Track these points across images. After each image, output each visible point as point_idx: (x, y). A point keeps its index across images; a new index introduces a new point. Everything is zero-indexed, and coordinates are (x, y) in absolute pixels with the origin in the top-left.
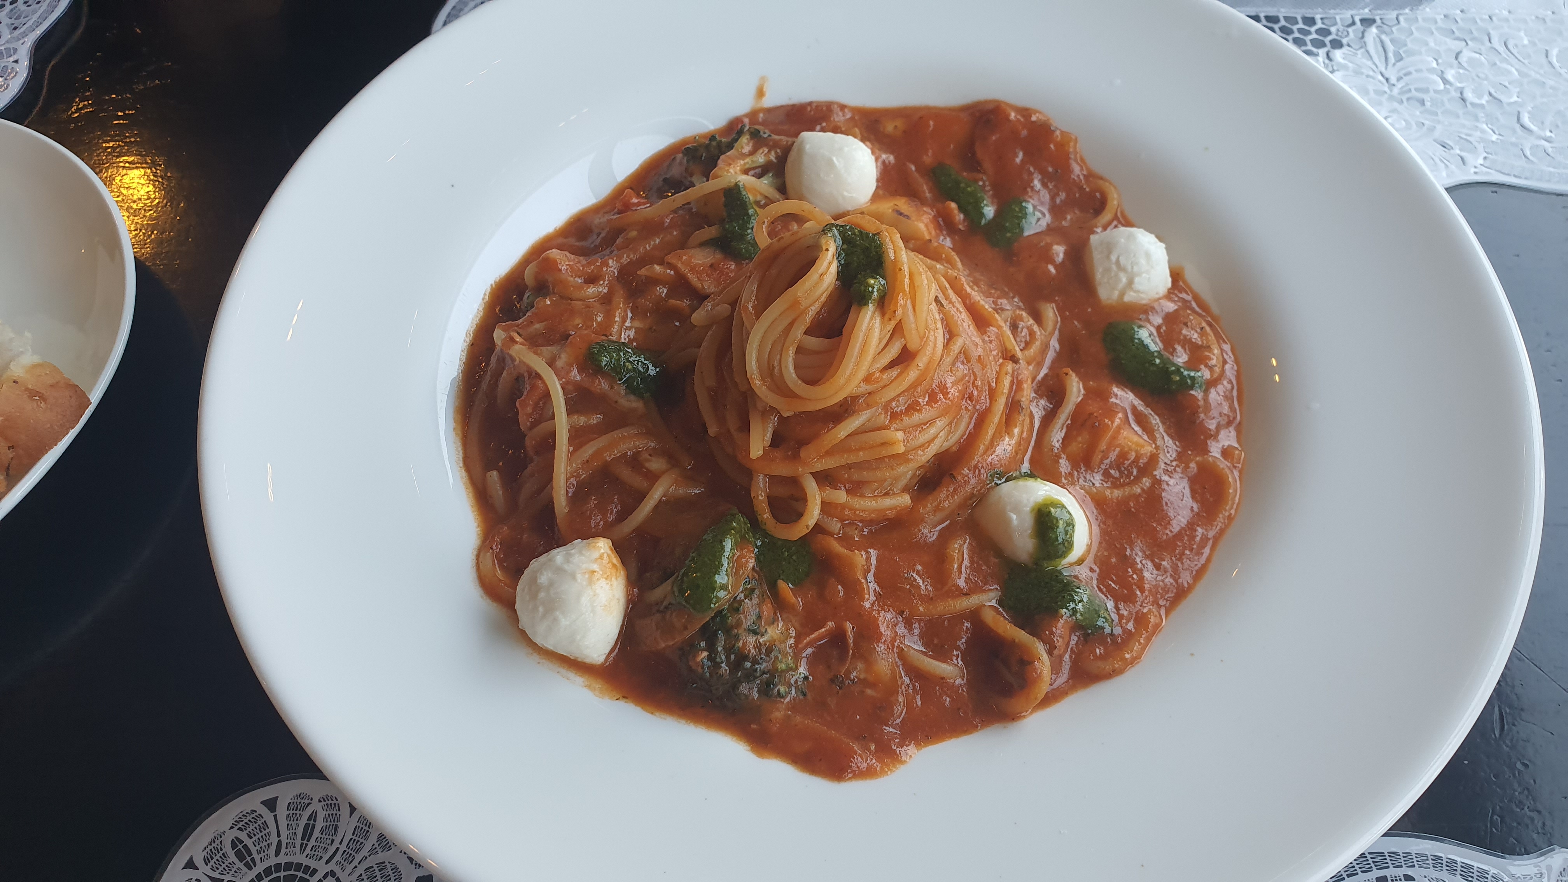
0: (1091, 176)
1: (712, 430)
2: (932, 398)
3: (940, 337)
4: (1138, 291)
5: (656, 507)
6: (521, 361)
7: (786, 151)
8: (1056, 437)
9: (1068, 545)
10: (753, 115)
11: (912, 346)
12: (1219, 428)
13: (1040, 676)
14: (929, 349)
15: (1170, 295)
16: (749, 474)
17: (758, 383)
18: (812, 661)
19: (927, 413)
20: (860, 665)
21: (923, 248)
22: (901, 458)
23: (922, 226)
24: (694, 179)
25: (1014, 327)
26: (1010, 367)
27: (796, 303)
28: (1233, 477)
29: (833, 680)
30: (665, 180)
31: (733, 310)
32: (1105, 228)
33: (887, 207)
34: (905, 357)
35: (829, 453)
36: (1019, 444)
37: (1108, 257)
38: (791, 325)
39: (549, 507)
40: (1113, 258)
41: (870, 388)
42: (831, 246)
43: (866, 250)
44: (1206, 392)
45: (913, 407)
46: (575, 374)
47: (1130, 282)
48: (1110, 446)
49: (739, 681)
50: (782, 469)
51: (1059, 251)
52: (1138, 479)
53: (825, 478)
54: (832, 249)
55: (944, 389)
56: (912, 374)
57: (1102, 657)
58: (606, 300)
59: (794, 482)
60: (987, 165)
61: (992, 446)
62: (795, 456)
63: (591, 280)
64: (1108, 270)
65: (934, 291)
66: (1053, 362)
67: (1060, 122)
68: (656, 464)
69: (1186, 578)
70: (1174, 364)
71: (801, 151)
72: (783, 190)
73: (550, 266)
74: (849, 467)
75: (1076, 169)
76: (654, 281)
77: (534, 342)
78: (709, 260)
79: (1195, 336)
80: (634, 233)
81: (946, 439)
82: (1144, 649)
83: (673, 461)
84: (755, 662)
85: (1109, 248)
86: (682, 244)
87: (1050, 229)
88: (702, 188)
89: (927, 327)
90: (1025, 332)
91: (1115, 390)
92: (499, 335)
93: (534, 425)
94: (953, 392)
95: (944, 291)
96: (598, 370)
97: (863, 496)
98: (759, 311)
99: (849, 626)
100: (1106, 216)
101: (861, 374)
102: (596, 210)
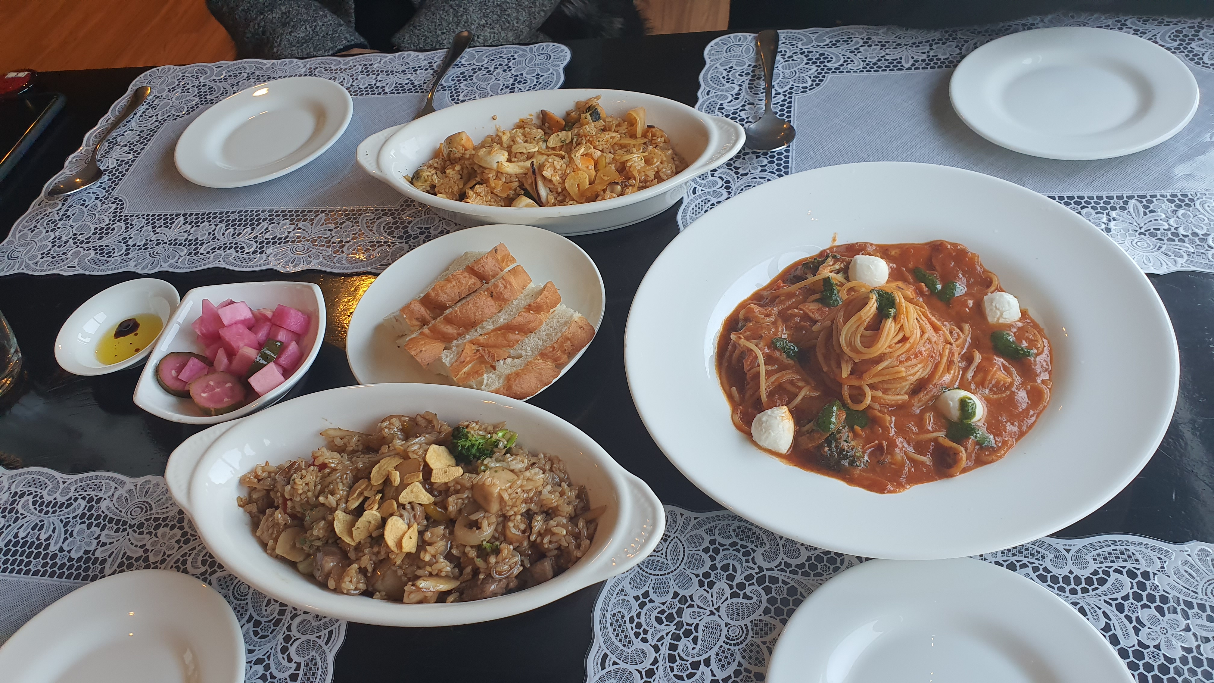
0: (985, 271)
1: (825, 369)
2: (916, 356)
3: (918, 332)
4: (1005, 318)
5: (802, 399)
6: (744, 345)
7: (849, 263)
8: (970, 375)
9: (973, 414)
10: (831, 249)
11: (907, 335)
12: (1040, 373)
13: (962, 458)
14: (914, 336)
15: (1020, 321)
16: (841, 386)
17: (846, 348)
18: (870, 456)
19: (914, 361)
20: (889, 457)
21: (910, 301)
22: (904, 379)
23: (909, 293)
24: (807, 276)
25: (951, 333)
26: (948, 346)
27: (861, 318)
28: (1046, 391)
29: (878, 462)
30: (794, 276)
31: (832, 324)
32: (992, 293)
33: (894, 285)
34: (904, 339)
35: (874, 376)
36: (953, 377)
37: (991, 304)
38: (859, 326)
39: (759, 399)
40: (994, 305)
41: (891, 350)
42: (874, 297)
43: (888, 299)
44: (1035, 358)
45: (908, 359)
46: (767, 350)
47: (1002, 314)
48: (992, 378)
49: (841, 459)
50: (855, 383)
51: (971, 303)
52: (1004, 392)
53: (872, 387)
54: (875, 298)
55: (921, 354)
56: (908, 345)
57: (988, 455)
58: (774, 323)
59: (860, 388)
60: (938, 268)
61: (941, 376)
62: (860, 377)
63: (768, 316)
64: (991, 310)
65: (915, 315)
66: (969, 347)
67: (970, 249)
68: (800, 384)
69: (1024, 428)
70: (1021, 347)
71: (855, 262)
72: (847, 279)
73: (751, 310)
74: (882, 382)
75: (979, 268)
76: (795, 315)
77: (747, 339)
78: (816, 307)
79: (1031, 337)
80: (783, 298)
81: (922, 373)
82: (1005, 453)
83: (807, 383)
84: (847, 452)
85: (992, 301)
86: (804, 301)
87: (966, 294)
88: (811, 279)
89: (913, 328)
90: (956, 335)
91: (995, 357)
92: (733, 337)
93: (750, 370)
94: (925, 354)
95: (920, 316)
96: (776, 348)
97: (888, 394)
98: (845, 322)
99: (884, 442)
100: (993, 288)
101: (887, 344)
102: (764, 289)
